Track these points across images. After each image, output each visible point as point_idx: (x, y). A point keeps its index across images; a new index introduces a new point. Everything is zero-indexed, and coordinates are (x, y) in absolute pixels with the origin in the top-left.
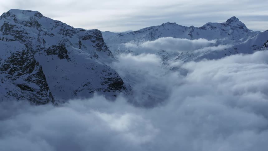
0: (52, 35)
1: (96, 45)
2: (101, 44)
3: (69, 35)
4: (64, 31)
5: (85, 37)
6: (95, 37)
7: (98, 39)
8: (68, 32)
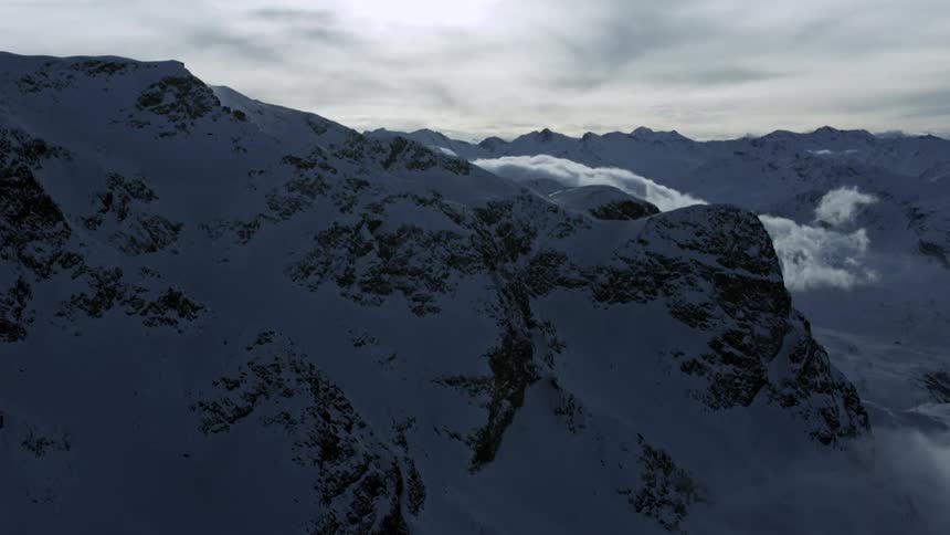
0: (172, 314)
1: (716, 345)
2: (765, 333)
3: (405, 280)
4: (359, 250)
5: (617, 274)
6: (707, 273)
7: (731, 291)
8: (401, 252)
